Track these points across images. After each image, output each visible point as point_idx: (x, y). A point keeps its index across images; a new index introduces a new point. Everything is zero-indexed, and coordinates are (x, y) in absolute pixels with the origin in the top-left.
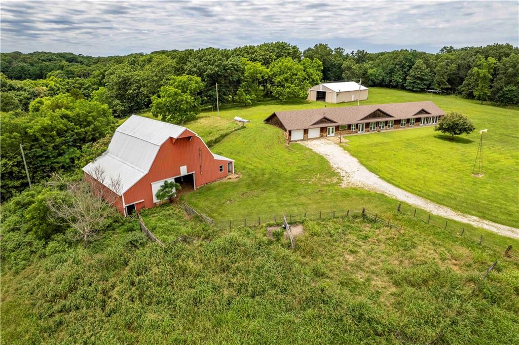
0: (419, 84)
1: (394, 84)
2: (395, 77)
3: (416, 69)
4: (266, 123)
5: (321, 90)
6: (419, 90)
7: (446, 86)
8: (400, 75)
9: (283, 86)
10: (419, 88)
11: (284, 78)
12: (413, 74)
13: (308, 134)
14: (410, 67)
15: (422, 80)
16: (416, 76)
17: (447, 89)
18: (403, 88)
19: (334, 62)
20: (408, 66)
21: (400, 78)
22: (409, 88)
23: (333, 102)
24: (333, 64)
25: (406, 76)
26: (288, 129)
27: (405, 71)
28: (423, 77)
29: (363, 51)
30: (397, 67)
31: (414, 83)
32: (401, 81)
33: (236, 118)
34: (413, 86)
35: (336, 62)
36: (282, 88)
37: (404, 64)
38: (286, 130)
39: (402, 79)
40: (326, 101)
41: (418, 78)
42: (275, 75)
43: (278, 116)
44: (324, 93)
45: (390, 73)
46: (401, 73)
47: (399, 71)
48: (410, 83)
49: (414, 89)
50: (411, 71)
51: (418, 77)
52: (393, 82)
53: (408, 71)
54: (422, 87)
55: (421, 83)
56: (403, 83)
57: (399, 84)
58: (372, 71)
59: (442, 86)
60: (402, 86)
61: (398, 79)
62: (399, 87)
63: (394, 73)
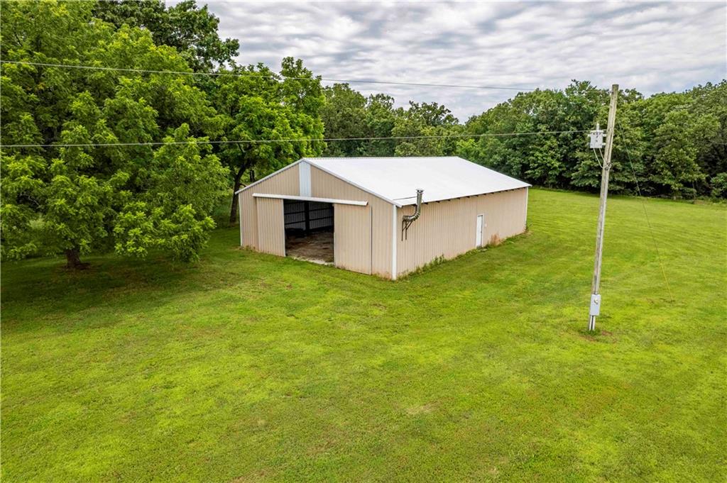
1: (538, 173)
2: (537, 154)
5: (305, 195)
7: (696, 176)
8: (551, 148)
18: (564, 184)
19: (371, 120)
20: (574, 124)
21: (553, 158)
23: (380, 269)
24: (369, 125)
25: (571, 150)
27: (565, 139)
29: (435, 104)
30: (543, 127)
32: (557, 164)
35: (375, 120)
37: (562, 120)
39: (558, 160)
40: (338, 261)
45: (522, 144)
46: (555, 143)
47: (547, 139)
52: (534, 169)
53: (574, 139)
54: (626, 180)
55: (624, 169)
56: (564, 172)
57: (550, 173)
58: (467, 144)
59: (684, 176)
60: (559, 177)
61: (549, 159)
62: (550, 181)
63: (534, 144)
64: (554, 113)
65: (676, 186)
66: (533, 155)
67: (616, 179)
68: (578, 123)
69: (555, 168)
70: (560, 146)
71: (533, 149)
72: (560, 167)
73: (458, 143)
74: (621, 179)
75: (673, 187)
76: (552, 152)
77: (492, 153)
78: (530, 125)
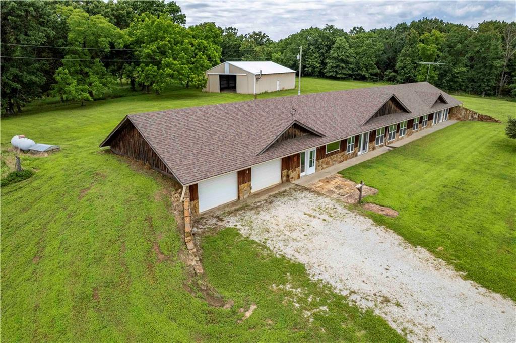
0: (343, 68)
1: (310, 70)
2: (310, 60)
3: (338, 48)
4: (107, 151)
5: (227, 73)
6: (344, 76)
7: (375, 71)
8: (316, 58)
9: (158, 64)
10: (344, 74)
11: (158, 48)
12: (335, 55)
13: (250, 180)
14: (329, 48)
15: (346, 63)
16: (340, 58)
17: (376, 74)
18: (322, 75)
19: (228, 43)
20: (326, 46)
21: (317, 62)
22: (331, 74)
23: (250, 92)
25: (325, 59)
26: (186, 181)
27: (322, 53)
28: (348, 59)
29: (260, 32)
30: (312, 47)
31: (336, 67)
32: (318, 66)
33: (17, 140)
34: (336, 71)
35: (231, 43)
36: (155, 68)
37: (321, 44)
38: (177, 186)
39: (319, 63)
40: (238, 92)
41: (342, 61)
42: (139, 42)
43: (139, 128)
44: (232, 78)
46: (318, 55)
47: (314, 53)
48: (332, 67)
49: (338, 76)
50: (332, 52)
51: (342, 59)
52: (308, 68)
53: (326, 53)
54: (347, 73)
55: (346, 68)
56: (322, 69)
57: (315, 70)
58: (277, 55)
59: (370, 71)
60: (320, 72)
61: (315, 63)
62: (316, 74)
63: (308, 56)
64: (317, 41)
65: (367, 75)
66: (308, 61)
67: (343, 72)
68: (328, 45)
69: (318, 67)
70: (320, 57)
71: (307, 58)
72: (320, 67)
73: (273, 55)
74: (345, 72)
75: (366, 76)
76: (316, 59)
77: (289, 60)
78: (306, 46)
